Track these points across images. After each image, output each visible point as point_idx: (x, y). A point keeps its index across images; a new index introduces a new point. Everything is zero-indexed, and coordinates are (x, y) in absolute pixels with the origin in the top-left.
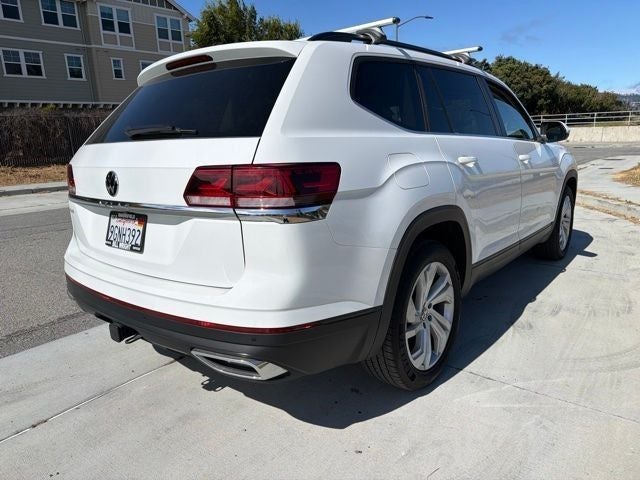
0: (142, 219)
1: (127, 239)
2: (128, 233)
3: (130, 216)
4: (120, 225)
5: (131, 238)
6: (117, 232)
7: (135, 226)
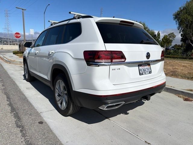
0: (149, 65)
1: (147, 71)
2: (146, 69)
3: (146, 65)
4: (143, 68)
5: (148, 70)
6: (143, 70)
7: (148, 67)
